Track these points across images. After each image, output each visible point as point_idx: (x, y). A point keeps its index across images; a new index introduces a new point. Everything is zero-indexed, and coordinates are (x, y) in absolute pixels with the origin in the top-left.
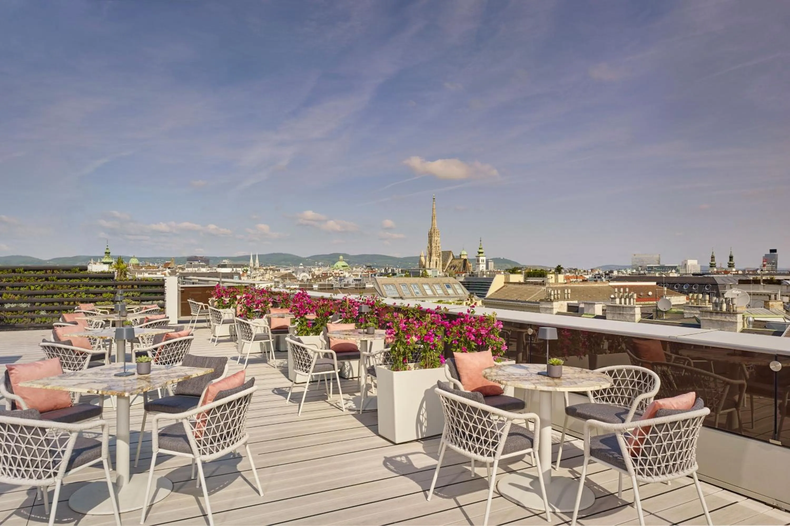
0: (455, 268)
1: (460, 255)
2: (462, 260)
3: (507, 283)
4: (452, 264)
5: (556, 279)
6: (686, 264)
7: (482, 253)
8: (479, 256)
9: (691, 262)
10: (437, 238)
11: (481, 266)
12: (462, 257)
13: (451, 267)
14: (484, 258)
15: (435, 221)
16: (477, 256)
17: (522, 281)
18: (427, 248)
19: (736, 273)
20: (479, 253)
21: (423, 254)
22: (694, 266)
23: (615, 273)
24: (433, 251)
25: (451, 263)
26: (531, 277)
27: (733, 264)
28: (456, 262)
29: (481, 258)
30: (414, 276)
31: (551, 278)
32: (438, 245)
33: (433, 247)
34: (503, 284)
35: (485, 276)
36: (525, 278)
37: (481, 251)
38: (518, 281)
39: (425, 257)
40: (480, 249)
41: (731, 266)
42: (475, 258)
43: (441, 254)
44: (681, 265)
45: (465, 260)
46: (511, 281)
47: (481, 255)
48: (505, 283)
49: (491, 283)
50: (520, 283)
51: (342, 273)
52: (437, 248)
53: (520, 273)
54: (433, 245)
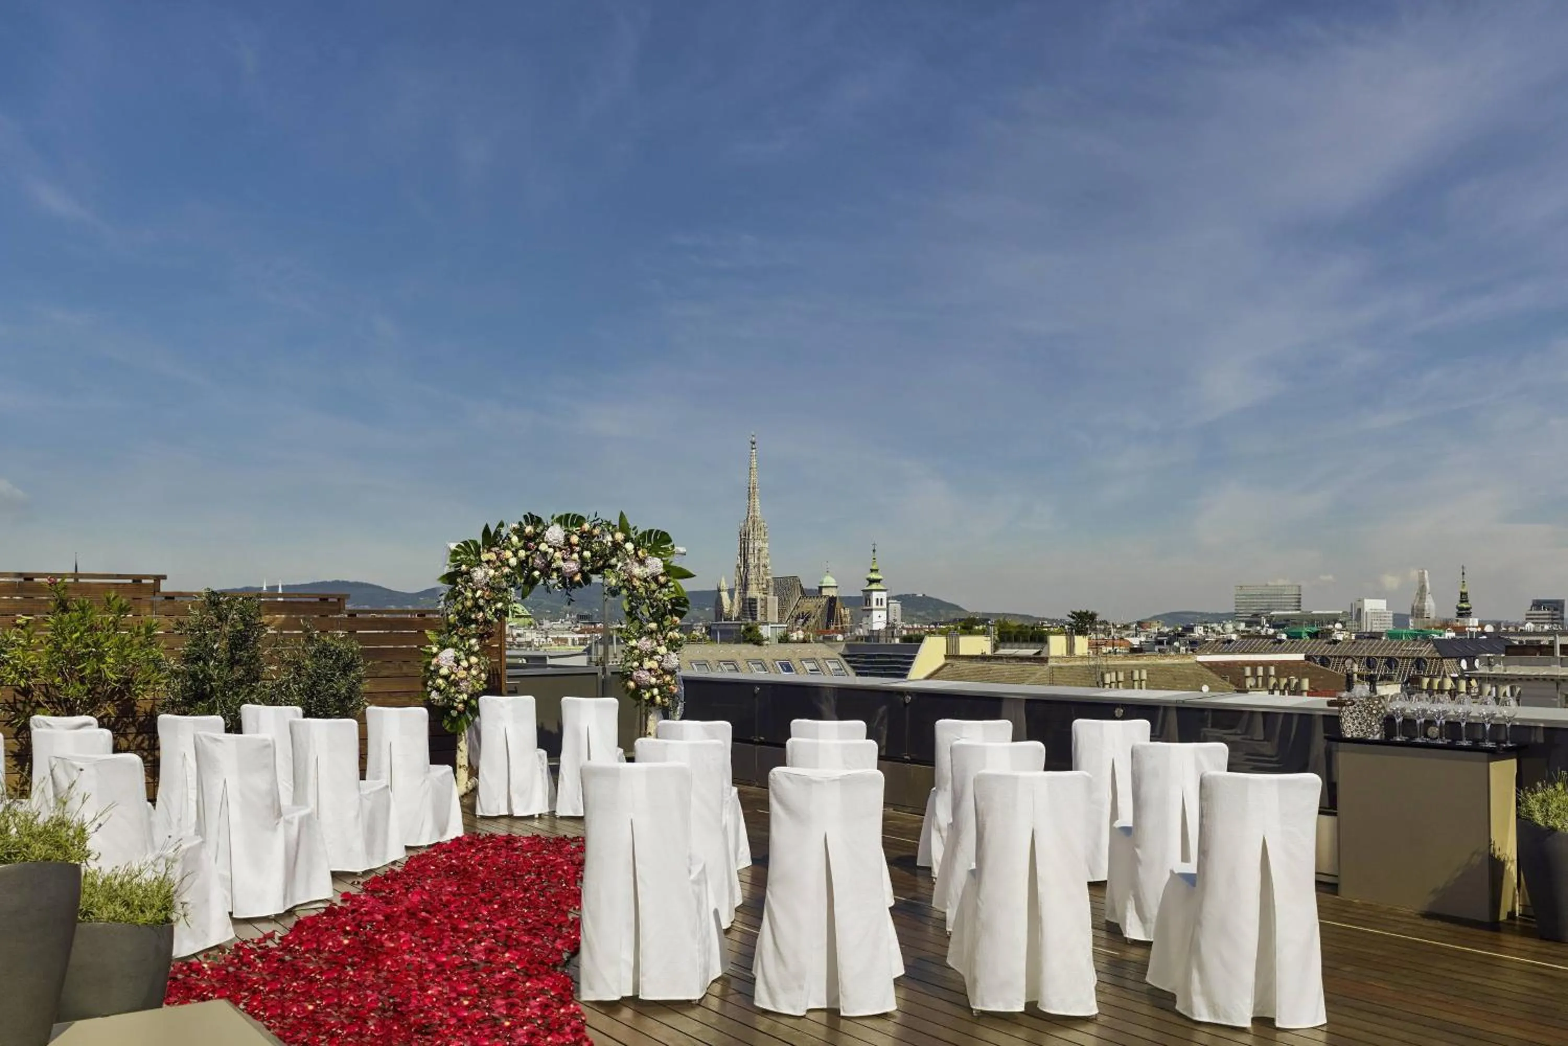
0: (807, 619)
1: (821, 588)
2: (824, 601)
3: (952, 656)
4: (800, 610)
5: (1071, 647)
6: (1360, 610)
7: (878, 581)
8: (872, 590)
9: (1373, 605)
10: (762, 545)
11: (875, 614)
12: (825, 592)
13: (798, 618)
14: (883, 595)
15: (757, 500)
16: (864, 591)
17: (989, 652)
18: (735, 569)
19: (1479, 629)
20: (872, 581)
21: (724, 585)
22: (1377, 614)
23: (1199, 631)
24: (752, 577)
25: (797, 606)
26: (1009, 640)
27: (1468, 609)
28: (809, 605)
29: (875, 595)
30: (725, 640)
31: (1057, 645)
32: (763, 561)
33: (751, 567)
34: (941, 661)
35: (897, 641)
36: (996, 647)
37: (874, 576)
38: (978, 653)
39: (731, 592)
40: (872, 571)
41: (1464, 613)
42: (861, 594)
43: (772, 583)
44: (1349, 611)
45: (832, 600)
46: (962, 652)
47: (874, 586)
48: (947, 657)
49: (913, 657)
50: (983, 658)
51: (519, 635)
52: (762, 569)
53: (984, 633)
54: (752, 561)
